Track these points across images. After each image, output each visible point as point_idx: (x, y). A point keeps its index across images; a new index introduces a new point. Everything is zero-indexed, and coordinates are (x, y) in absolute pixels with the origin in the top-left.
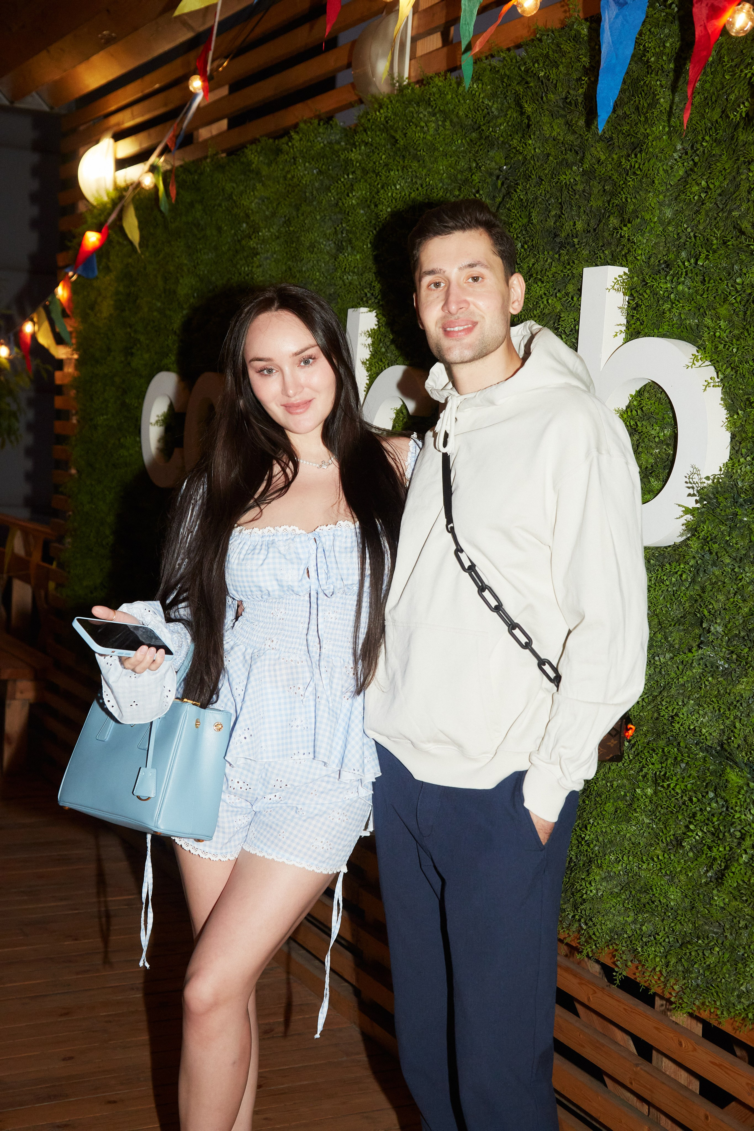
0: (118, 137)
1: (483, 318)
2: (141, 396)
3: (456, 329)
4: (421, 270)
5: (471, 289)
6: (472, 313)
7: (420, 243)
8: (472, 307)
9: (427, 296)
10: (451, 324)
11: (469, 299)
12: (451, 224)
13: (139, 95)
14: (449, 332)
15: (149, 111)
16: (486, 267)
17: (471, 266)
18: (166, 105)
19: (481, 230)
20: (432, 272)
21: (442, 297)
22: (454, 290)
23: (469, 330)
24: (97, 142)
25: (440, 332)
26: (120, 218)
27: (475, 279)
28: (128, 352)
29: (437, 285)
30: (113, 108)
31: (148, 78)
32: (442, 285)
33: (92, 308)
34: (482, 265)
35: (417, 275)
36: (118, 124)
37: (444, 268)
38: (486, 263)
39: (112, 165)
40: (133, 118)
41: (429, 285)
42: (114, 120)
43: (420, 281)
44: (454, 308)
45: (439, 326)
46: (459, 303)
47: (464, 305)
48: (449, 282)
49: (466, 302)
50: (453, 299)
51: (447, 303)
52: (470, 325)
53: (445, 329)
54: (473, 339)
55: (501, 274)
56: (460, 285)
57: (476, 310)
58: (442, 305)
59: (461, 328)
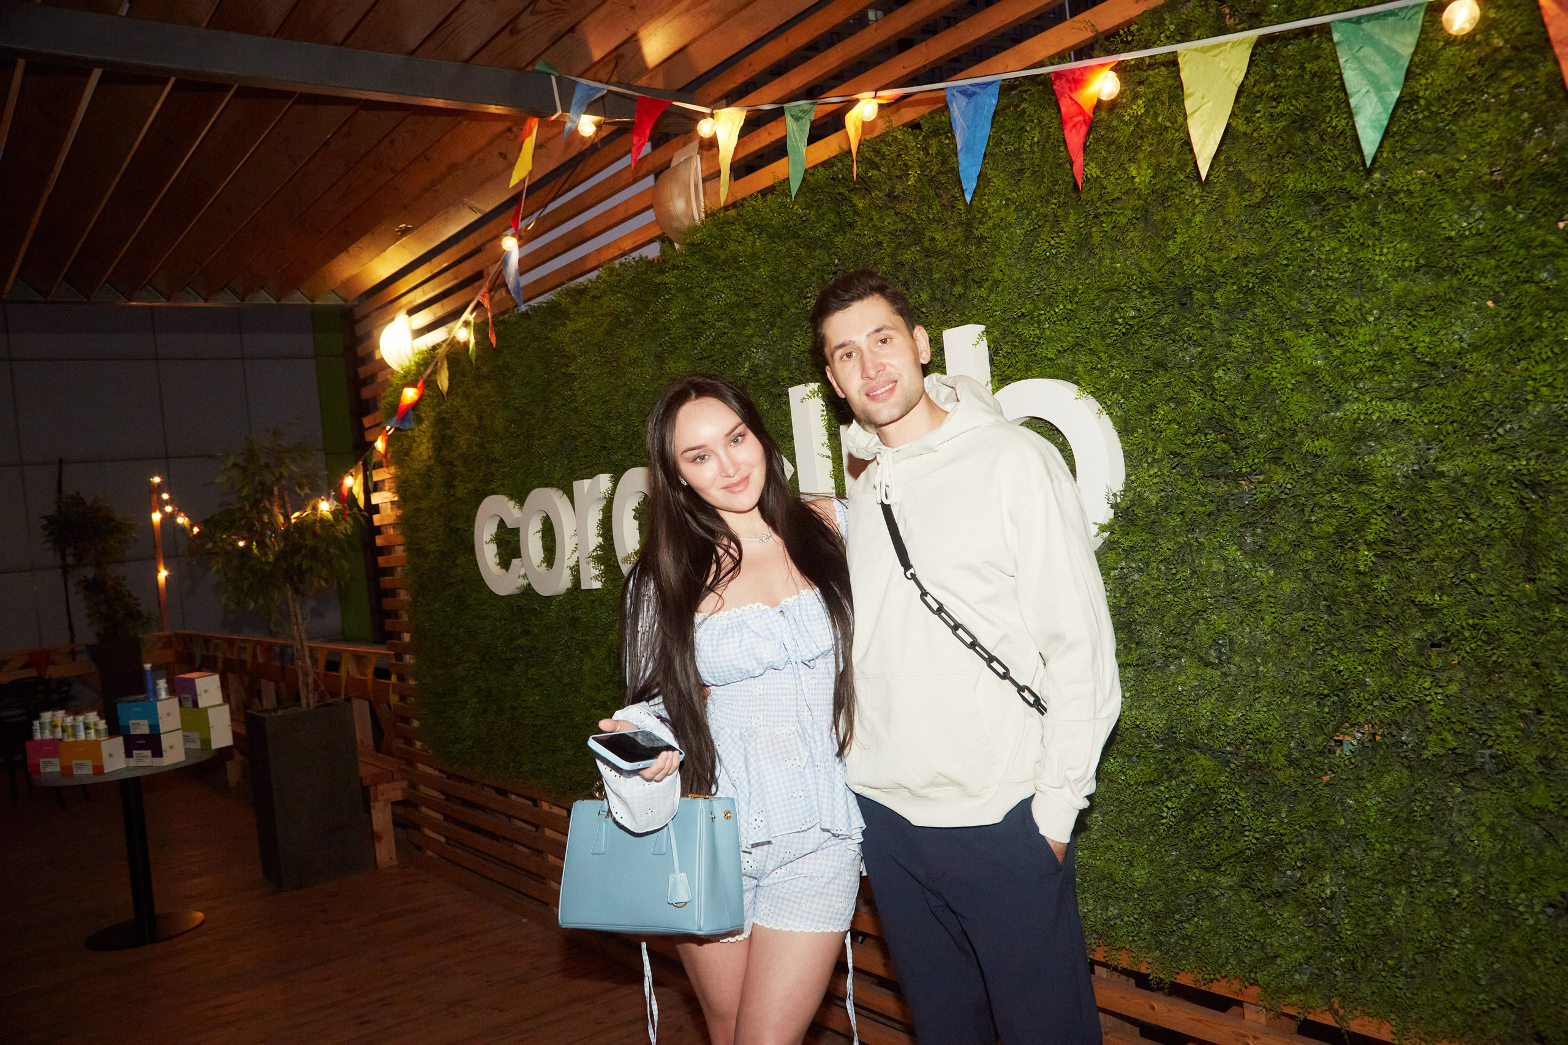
0: (412, 312)
1: (901, 374)
2: (470, 520)
3: (879, 392)
4: (831, 345)
5: (882, 352)
6: (890, 373)
7: (822, 322)
8: (888, 368)
9: (843, 367)
10: (873, 389)
11: (885, 361)
12: (847, 297)
13: (430, 275)
14: (873, 396)
15: (440, 286)
16: (892, 329)
17: (878, 331)
18: (456, 278)
21: (857, 365)
22: (867, 356)
23: (892, 391)
24: (393, 320)
25: (865, 398)
26: (435, 372)
27: (884, 341)
28: (449, 485)
29: (849, 355)
30: (404, 291)
31: (435, 261)
32: (854, 355)
33: (407, 454)
34: (888, 328)
35: (827, 350)
36: (411, 302)
37: (854, 338)
38: (891, 325)
39: (409, 335)
40: (425, 294)
41: (842, 358)
42: (405, 300)
43: (832, 356)
44: (872, 373)
45: (863, 393)
46: (875, 367)
47: (881, 368)
48: (860, 351)
49: (882, 364)
50: (869, 365)
51: (864, 370)
52: (891, 386)
53: (867, 395)
54: (897, 397)
55: (905, 331)
56: (871, 351)
57: (892, 369)
58: (860, 373)
59: (883, 390)
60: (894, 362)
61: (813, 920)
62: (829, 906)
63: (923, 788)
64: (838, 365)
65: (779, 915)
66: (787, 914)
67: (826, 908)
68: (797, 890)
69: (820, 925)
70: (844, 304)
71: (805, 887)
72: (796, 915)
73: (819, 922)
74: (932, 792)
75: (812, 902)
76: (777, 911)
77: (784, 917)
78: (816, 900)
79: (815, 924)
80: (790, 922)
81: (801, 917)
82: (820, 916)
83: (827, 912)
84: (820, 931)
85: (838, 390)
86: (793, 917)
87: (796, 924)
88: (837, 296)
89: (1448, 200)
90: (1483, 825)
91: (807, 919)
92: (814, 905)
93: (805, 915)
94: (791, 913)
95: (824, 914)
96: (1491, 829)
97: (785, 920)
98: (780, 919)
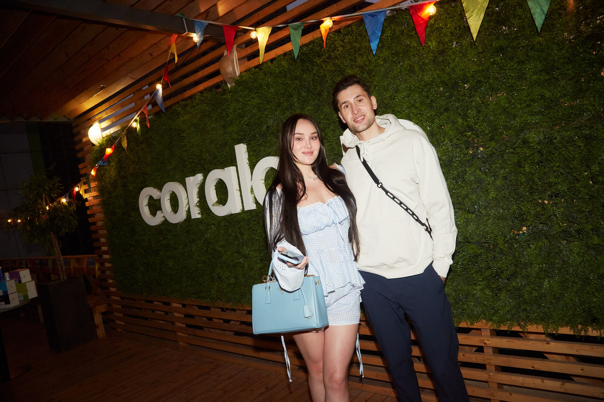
1: (366, 113)
3: (358, 119)
4: (340, 103)
6: (362, 112)
7: (337, 94)
8: (362, 110)
9: (345, 111)
10: (357, 118)
11: (360, 108)
12: (346, 85)
14: (357, 121)
17: (358, 97)
18: (122, 106)
19: (357, 84)
20: (345, 103)
21: (350, 110)
22: (354, 106)
23: (363, 119)
25: (353, 122)
27: (360, 101)
29: (347, 106)
32: (349, 106)
35: (339, 105)
37: (349, 100)
38: (362, 95)
41: (344, 107)
44: (356, 112)
45: (352, 120)
46: (357, 110)
47: (359, 110)
48: (351, 104)
49: (359, 109)
50: (354, 109)
51: (353, 111)
52: (363, 117)
53: (354, 121)
54: (366, 121)
55: (367, 97)
56: (355, 104)
57: (363, 111)
58: (351, 113)
59: (360, 119)
60: (364, 108)
61: (349, 320)
62: (354, 314)
63: (393, 264)
64: (343, 110)
65: (336, 320)
66: (339, 319)
67: (353, 315)
68: (342, 310)
69: (352, 322)
70: (345, 87)
71: (345, 308)
72: (343, 319)
73: (351, 320)
74: (397, 265)
75: (348, 313)
76: (335, 319)
77: (338, 320)
78: (349, 312)
79: (350, 321)
80: (341, 322)
81: (345, 319)
82: (352, 318)
83: (354, 316)
84: (352, 324)
85: (343, 120)
86: (342, 320)
87: (343, 322)
88: (342, 85)
89: (555, 46)
90: (575, 253)
91: (347, 320)
92: (349, 315)
93: (346, 319)
94: (341, 319)
95: (353, 317)
96: (578, 254)
97: (339, 322)
98: (337, 321)
